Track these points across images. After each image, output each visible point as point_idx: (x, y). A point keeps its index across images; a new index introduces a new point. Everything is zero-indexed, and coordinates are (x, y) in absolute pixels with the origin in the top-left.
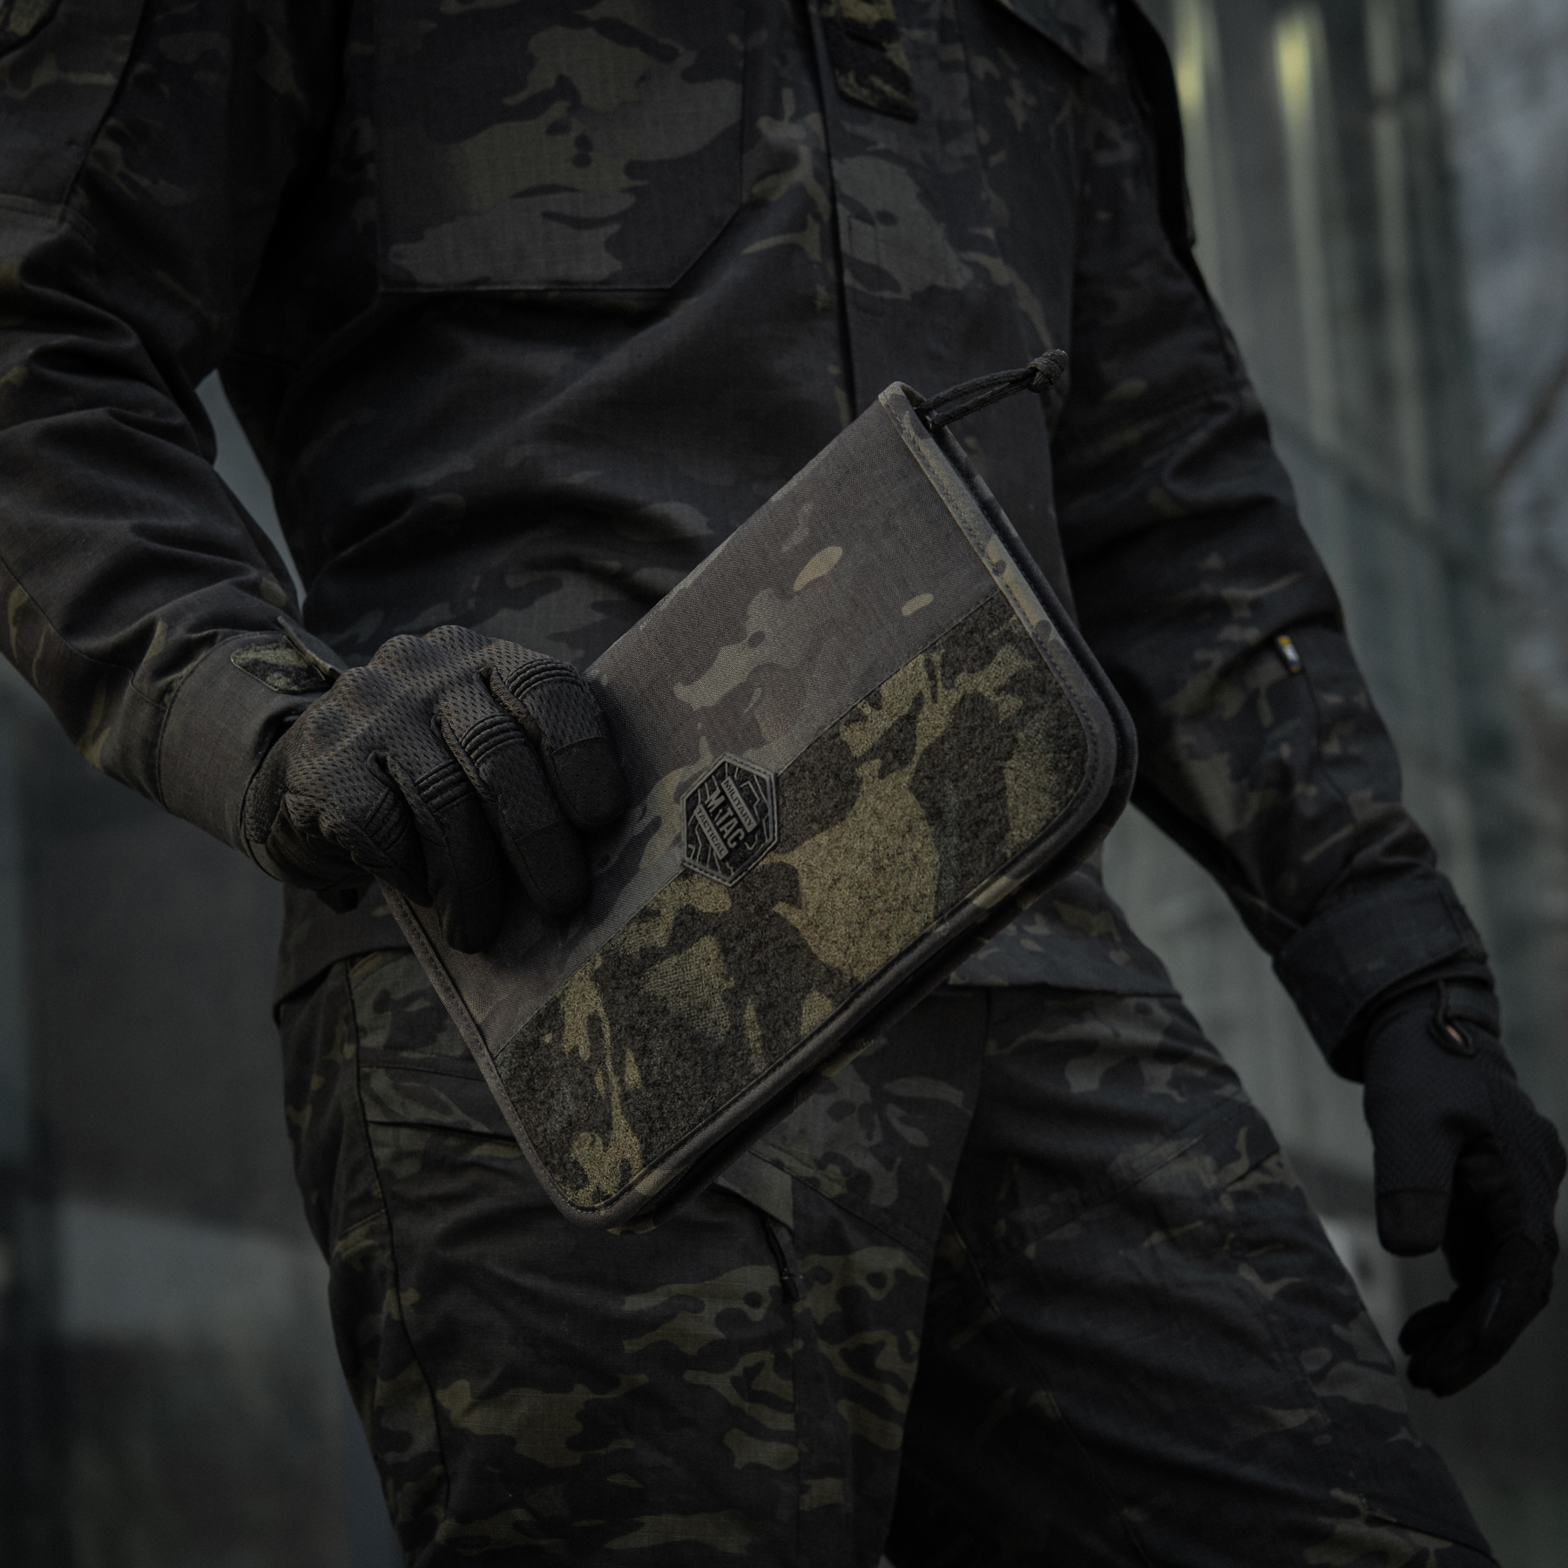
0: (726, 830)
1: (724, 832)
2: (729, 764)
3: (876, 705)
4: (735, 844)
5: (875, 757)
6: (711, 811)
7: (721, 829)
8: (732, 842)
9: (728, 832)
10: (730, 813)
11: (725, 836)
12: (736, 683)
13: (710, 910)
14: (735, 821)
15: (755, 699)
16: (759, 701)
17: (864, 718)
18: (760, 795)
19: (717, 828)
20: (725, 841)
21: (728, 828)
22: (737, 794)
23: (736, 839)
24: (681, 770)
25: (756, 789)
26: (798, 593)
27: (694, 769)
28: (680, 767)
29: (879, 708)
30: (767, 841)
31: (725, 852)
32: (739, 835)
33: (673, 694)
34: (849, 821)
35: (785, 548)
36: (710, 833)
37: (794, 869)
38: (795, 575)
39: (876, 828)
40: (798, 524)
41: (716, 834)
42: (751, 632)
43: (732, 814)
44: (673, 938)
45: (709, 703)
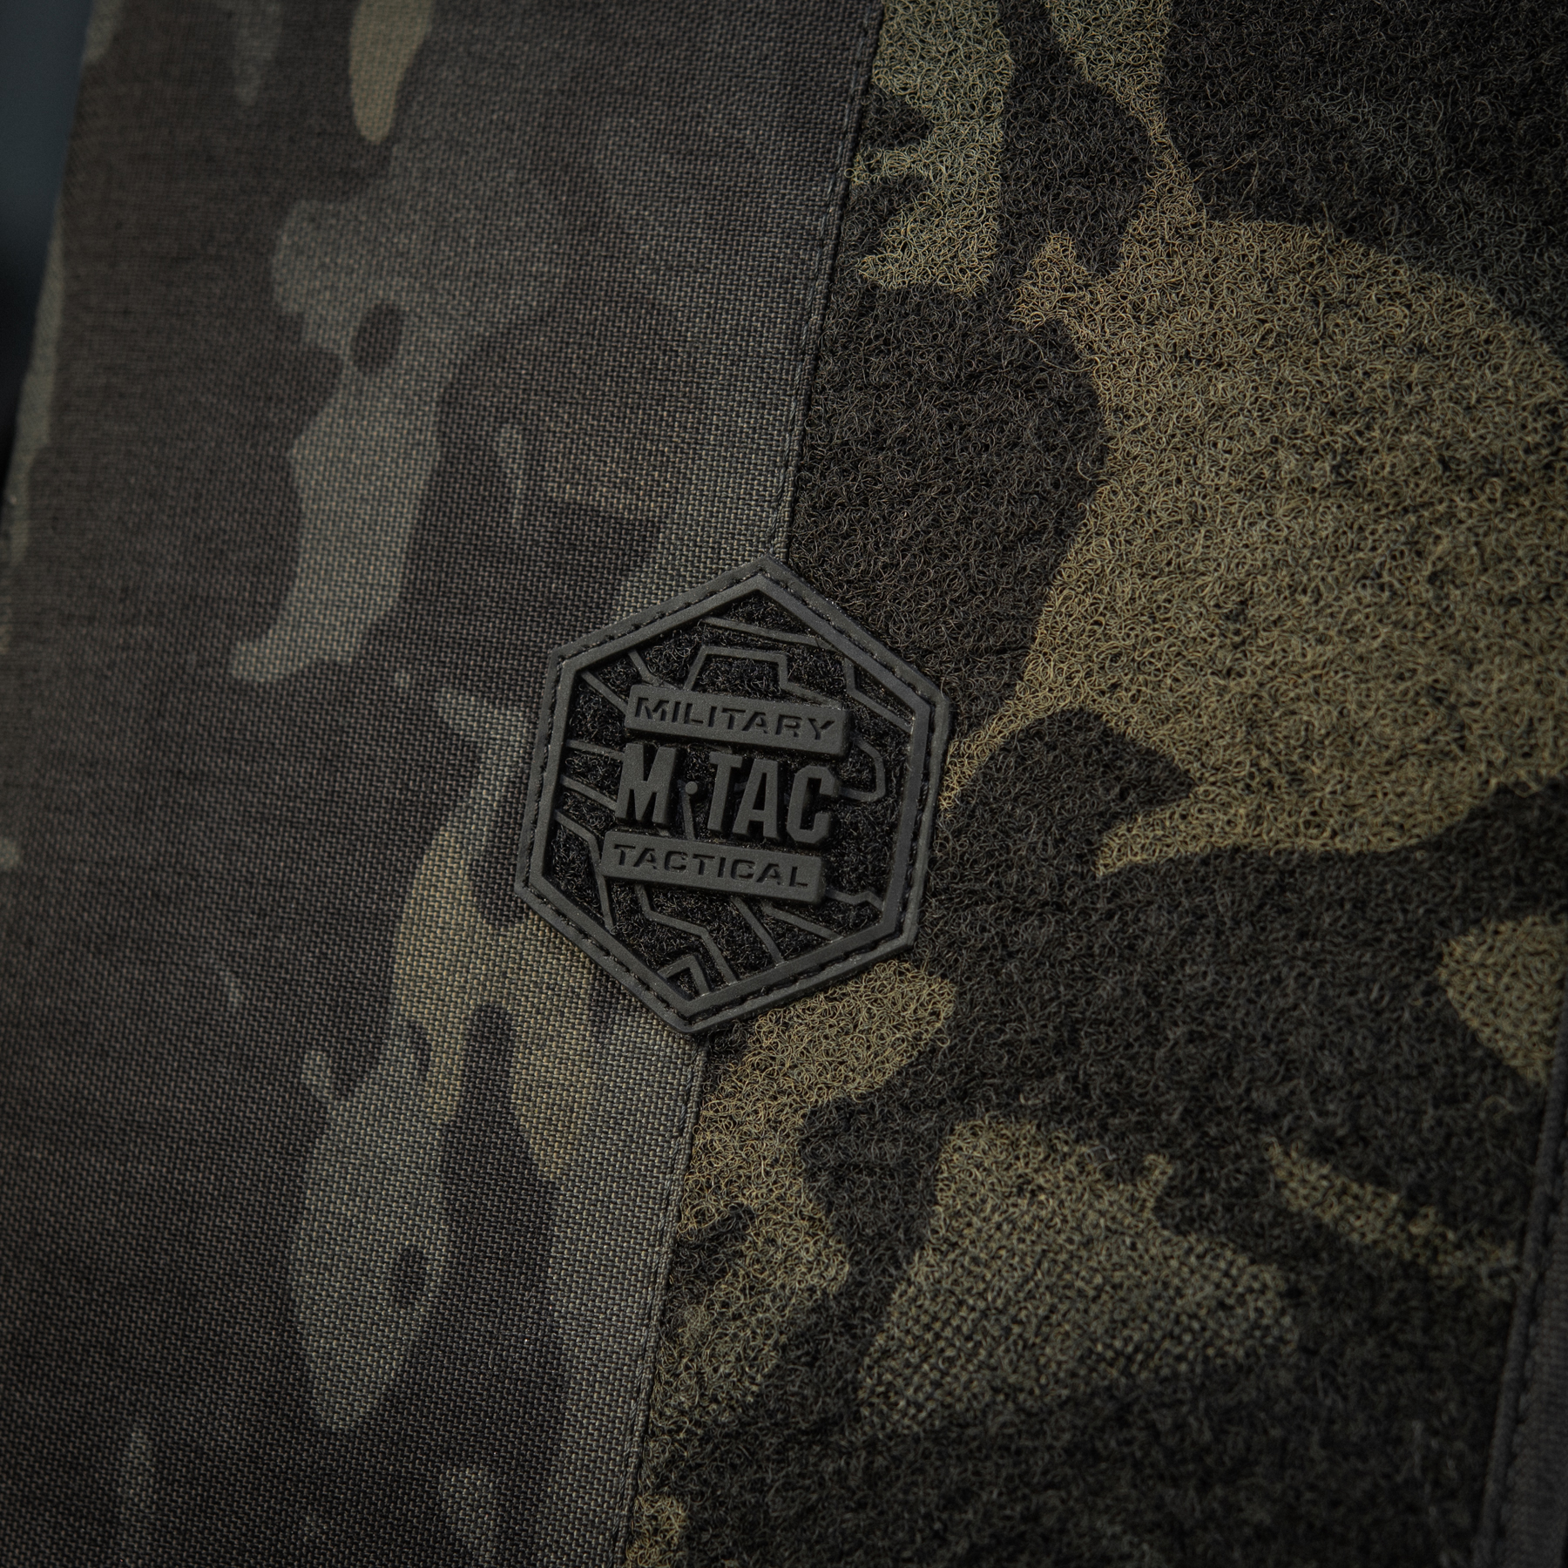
0: (757, 815)
1: (756, 827)
2: (596, 668)
3: (911, 128)
4: (822, 820)
5: (1039, 238)
6: (659, 816)
7: (740, 827)
8: (807, 823)
9: (768, 818)
10: (725, 761)
11: (770, 831)
12: (418, 485)
13: (895, 1061)
14: (766, 767)
15: (514, 467)
16: (535, 459)
17: (910, 187)
18: (773, 646)
19: (726, 833)
20: (784, 841)
21: (759, 804)
22: (702, 703)
23: (816, 801)
24: (445, 837)
25: (746, 641)
26: (391, 139)
27: (488, 793)
28: (428, 834)
29: (923, 130)
30: (913, 726)
31: (811, 869)
32: (814, 784)
33: (242, 689)
34: (1123, 443)
35: (247, 93)
36: (711, 866)
37: (1067, 717)
38: (341, 112)
39: (1221, 386)
40: (230, 15)
41: (731, 852)
42: (341, 343)
43: (737, 761)
44: (850, 1232)
45: (385, 601)
